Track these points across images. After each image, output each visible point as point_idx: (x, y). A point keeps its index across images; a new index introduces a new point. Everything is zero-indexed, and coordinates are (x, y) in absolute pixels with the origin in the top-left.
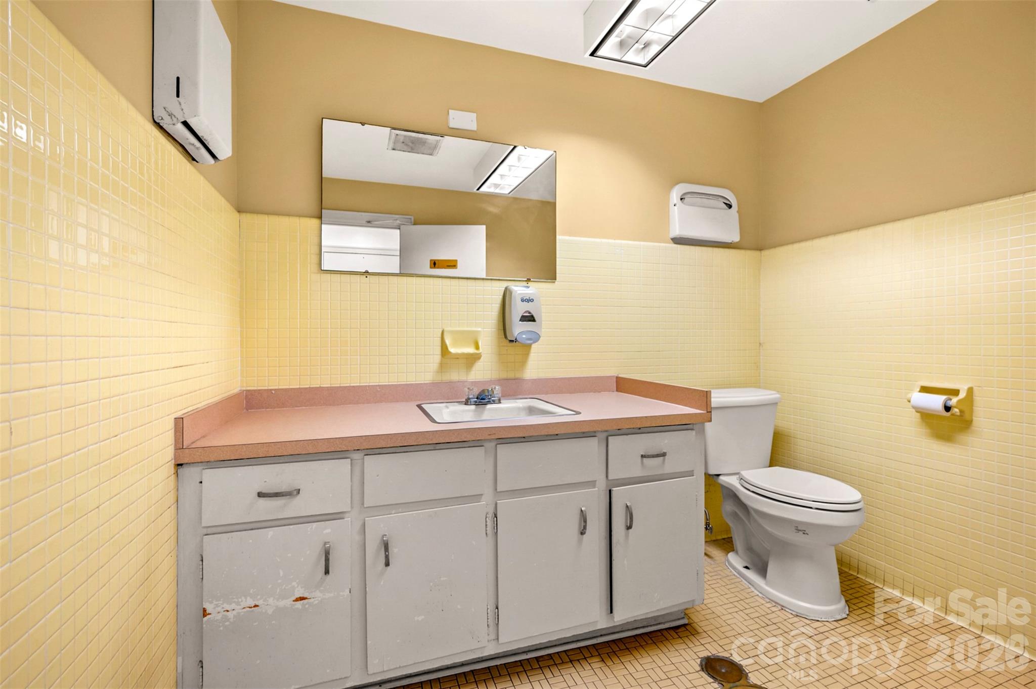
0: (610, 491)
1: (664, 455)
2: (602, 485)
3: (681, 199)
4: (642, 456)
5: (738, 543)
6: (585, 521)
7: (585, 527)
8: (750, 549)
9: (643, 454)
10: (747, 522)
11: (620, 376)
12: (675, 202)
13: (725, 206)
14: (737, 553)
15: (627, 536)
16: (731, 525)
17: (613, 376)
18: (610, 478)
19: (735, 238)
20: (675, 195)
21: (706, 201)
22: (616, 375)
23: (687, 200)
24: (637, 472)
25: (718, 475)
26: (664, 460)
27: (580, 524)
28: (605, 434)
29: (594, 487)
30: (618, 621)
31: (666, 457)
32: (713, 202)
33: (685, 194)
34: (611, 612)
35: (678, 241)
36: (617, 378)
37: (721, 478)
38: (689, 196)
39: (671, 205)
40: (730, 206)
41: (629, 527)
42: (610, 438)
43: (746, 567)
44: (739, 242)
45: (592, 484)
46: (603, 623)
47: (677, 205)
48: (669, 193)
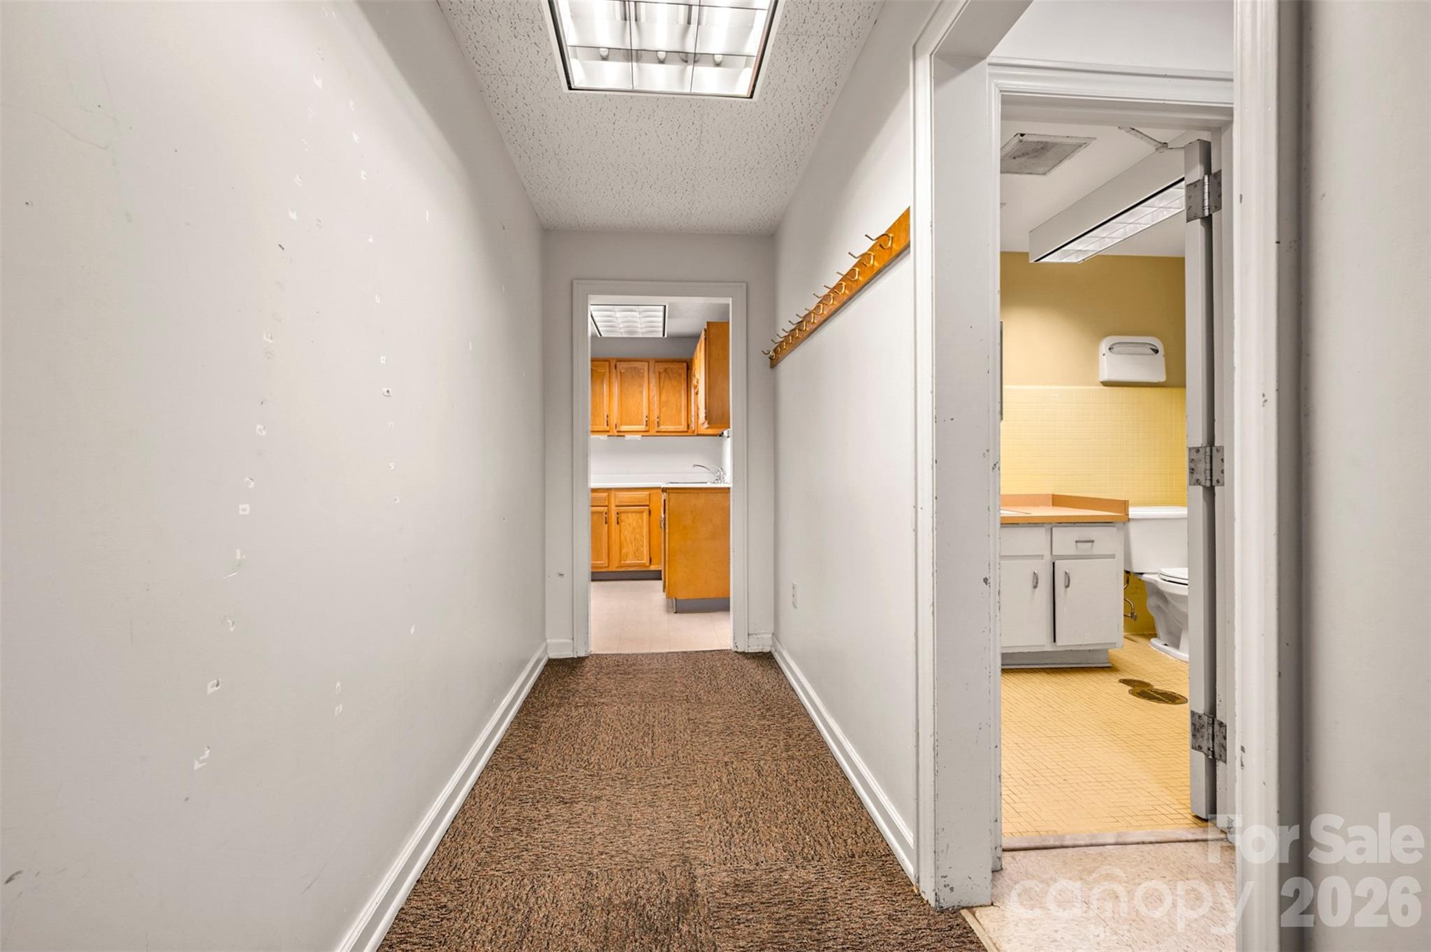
0: (1054, 564)
1: (1093, 541)
2: (1048, 557)
3: (1110, 349)
4: (1077, 542)
5: (1160, 630)
6: (1037, 579)
7: (1037, 583)
8: (1170, 633)
9: (1077, 539)
10: (1166, 610)
11: (1056, 493)
12: (1104, 352)
13: (1152, 352)
14: (1159, 638)
15: (1066, 592)
16: (1154, 615)
17: (1049, 495)
18: (1054, 553)
19: (1161, 378)
20: (1104, 346)
21: (1132, 349)
22: (1052, 493)
23: (1116, 349)
24: (1073, 552)
25: (1142, 574)
26: (1092, 545)
27: (1033, 582)
28: (1050, 526)
29: (1042, 559)
30: (1060, 646)
31: (1095, 543)
32: (1140, 349)
33: (1111, 346)
34: (1055, 641)
35: (1106, 384)
36: (1053, 495)
37: (1144, 576)
38: (1117, 345)
39: (1101, 355)
40: (1156, 351)
41: (1067, 586)
42: (1054, 529)
43: (1166, 645)
44: (1166, 381)
45: (1041, 557)
46: (1049, 647)
47: (1106, 355)
48: (1099, 344)
